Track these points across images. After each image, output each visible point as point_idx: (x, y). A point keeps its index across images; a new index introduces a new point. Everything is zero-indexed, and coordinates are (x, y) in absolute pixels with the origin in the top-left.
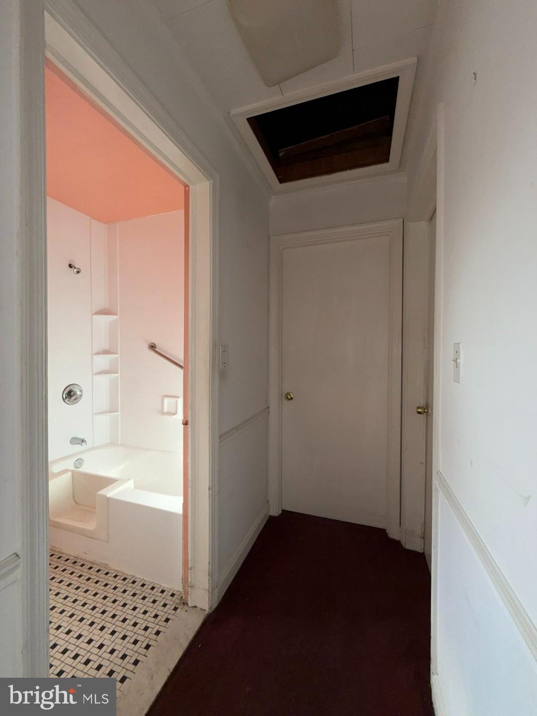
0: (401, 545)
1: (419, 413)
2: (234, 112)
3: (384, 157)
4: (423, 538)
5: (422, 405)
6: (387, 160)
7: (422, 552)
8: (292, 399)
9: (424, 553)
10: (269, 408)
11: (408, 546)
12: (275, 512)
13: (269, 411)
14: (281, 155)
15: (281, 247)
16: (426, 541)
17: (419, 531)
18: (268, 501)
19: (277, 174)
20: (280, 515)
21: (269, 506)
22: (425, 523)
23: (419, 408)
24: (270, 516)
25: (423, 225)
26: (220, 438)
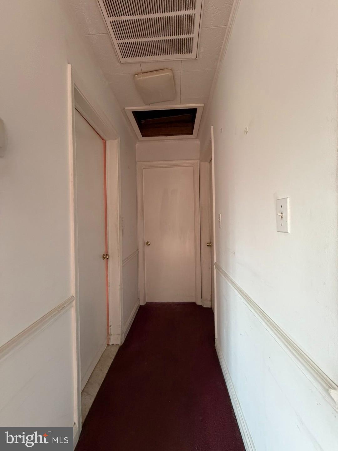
0: (202, 307)
1: (208, 246)
2: (126, 108)
3: (191, 133)
4: (211, 301)
5: (209, 242)
6: (192, 134)
7: (211, 307)
8: (149, 245)
9: (211, 308)
10: (138, 250)
11: (205, 306)
12: (142, 303)
13: (138, 252)
14: (142, 122)
15: (142, 168)
16: (212, 302)
17: (209, 299)
18: (139, 298)
19: (141, 132)
20: (145, 304)
21: (140, 300)
22: (211, 294)
23: (208, 244)
24: (140, 306)
25: (207, 164)
26: (123, 261)
